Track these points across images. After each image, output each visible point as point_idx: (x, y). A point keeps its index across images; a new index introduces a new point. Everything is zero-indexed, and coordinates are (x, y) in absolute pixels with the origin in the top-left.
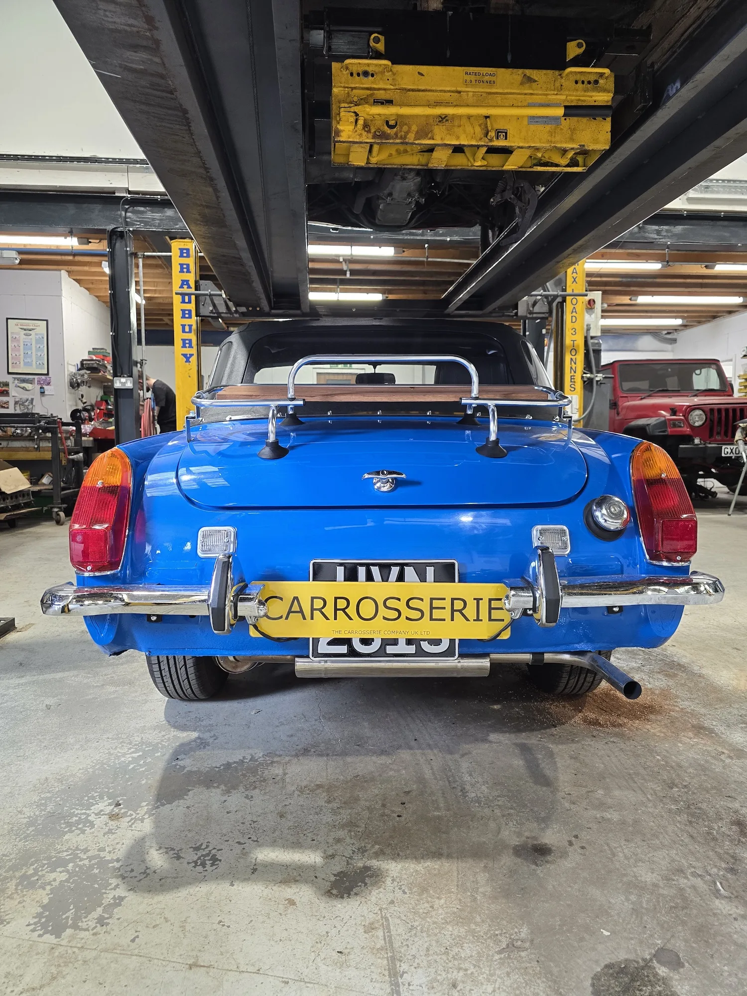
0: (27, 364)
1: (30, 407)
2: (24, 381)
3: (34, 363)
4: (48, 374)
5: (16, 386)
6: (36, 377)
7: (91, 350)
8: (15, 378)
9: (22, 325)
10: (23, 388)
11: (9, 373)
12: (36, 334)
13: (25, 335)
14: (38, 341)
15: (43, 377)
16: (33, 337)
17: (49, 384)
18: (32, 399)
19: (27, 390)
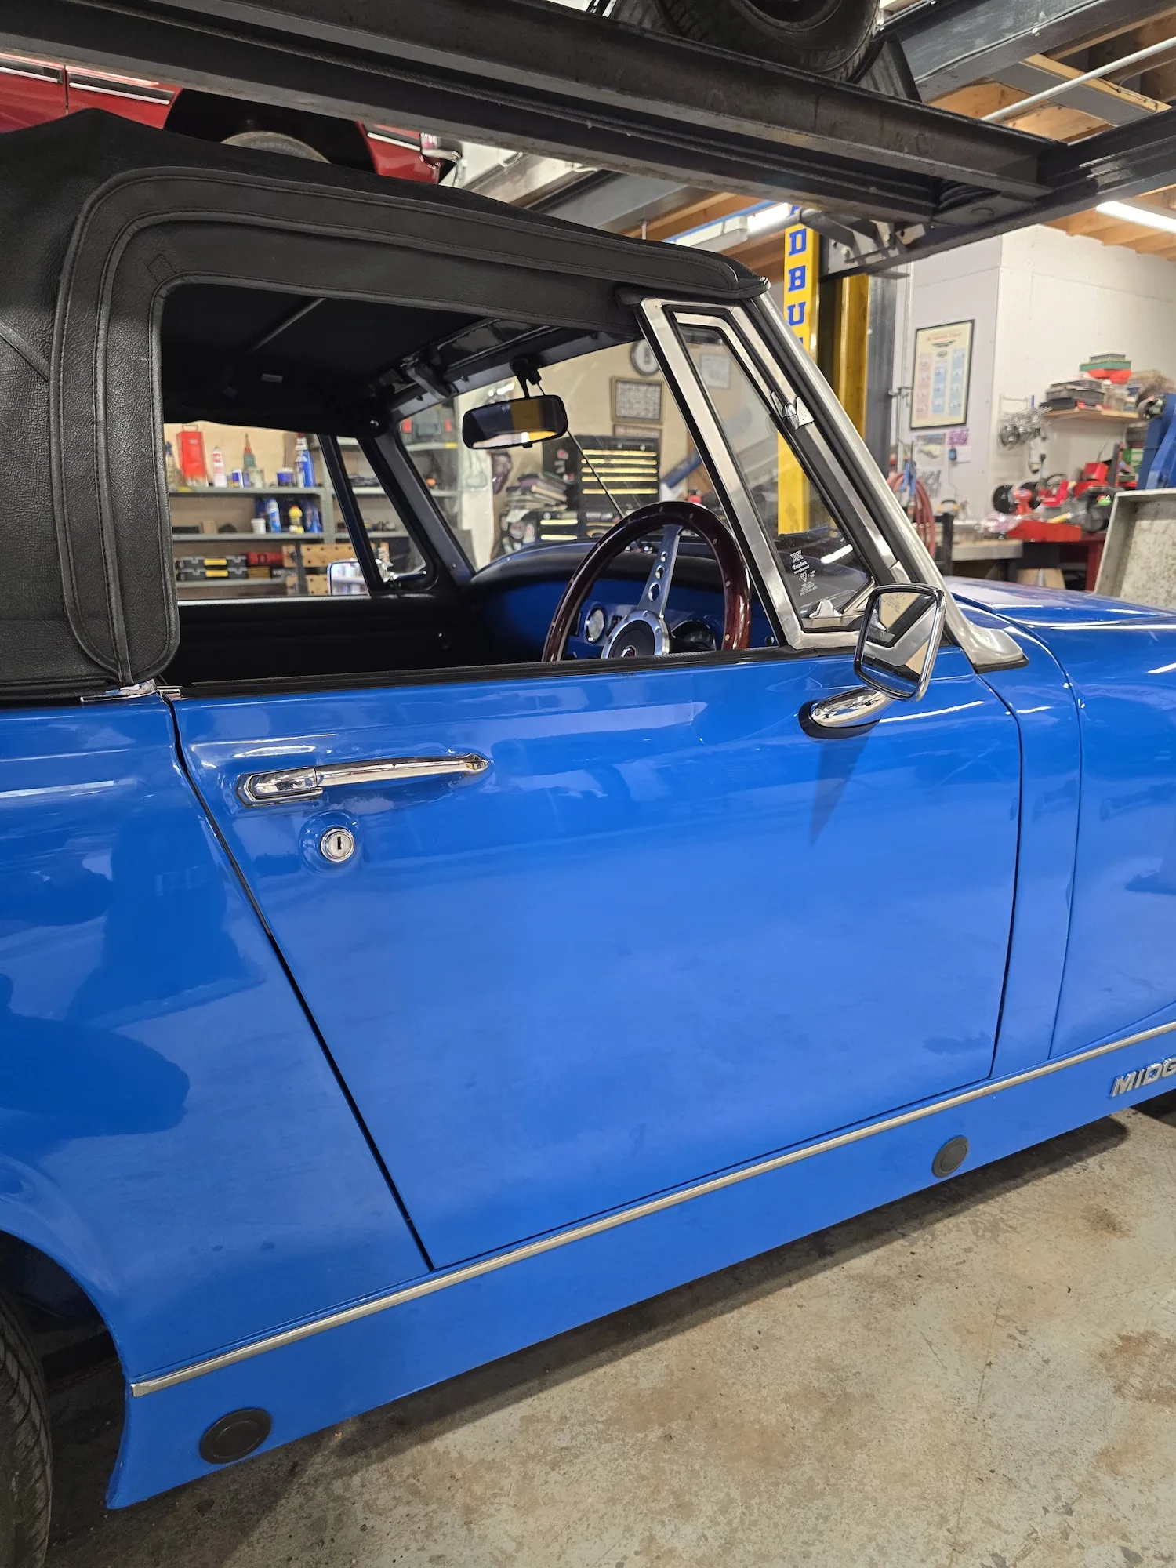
0: (938, 409)
1: (935, 487)
2: (930, 440)
3: (947, 406)
4: (964, 424)
5: (921, 451)
6: (947, 431)
7: (1087, 361)
8: (918, 437)
9: (936, 338)
10: (930, 454)
11: (913, 429)
12: (955, 351)
13: (941, 355)
14: (956, 364)
15: (958, 430)
16: (949, 357)
17: (964, 442)
18: (939, 472)
19: (933, 457)
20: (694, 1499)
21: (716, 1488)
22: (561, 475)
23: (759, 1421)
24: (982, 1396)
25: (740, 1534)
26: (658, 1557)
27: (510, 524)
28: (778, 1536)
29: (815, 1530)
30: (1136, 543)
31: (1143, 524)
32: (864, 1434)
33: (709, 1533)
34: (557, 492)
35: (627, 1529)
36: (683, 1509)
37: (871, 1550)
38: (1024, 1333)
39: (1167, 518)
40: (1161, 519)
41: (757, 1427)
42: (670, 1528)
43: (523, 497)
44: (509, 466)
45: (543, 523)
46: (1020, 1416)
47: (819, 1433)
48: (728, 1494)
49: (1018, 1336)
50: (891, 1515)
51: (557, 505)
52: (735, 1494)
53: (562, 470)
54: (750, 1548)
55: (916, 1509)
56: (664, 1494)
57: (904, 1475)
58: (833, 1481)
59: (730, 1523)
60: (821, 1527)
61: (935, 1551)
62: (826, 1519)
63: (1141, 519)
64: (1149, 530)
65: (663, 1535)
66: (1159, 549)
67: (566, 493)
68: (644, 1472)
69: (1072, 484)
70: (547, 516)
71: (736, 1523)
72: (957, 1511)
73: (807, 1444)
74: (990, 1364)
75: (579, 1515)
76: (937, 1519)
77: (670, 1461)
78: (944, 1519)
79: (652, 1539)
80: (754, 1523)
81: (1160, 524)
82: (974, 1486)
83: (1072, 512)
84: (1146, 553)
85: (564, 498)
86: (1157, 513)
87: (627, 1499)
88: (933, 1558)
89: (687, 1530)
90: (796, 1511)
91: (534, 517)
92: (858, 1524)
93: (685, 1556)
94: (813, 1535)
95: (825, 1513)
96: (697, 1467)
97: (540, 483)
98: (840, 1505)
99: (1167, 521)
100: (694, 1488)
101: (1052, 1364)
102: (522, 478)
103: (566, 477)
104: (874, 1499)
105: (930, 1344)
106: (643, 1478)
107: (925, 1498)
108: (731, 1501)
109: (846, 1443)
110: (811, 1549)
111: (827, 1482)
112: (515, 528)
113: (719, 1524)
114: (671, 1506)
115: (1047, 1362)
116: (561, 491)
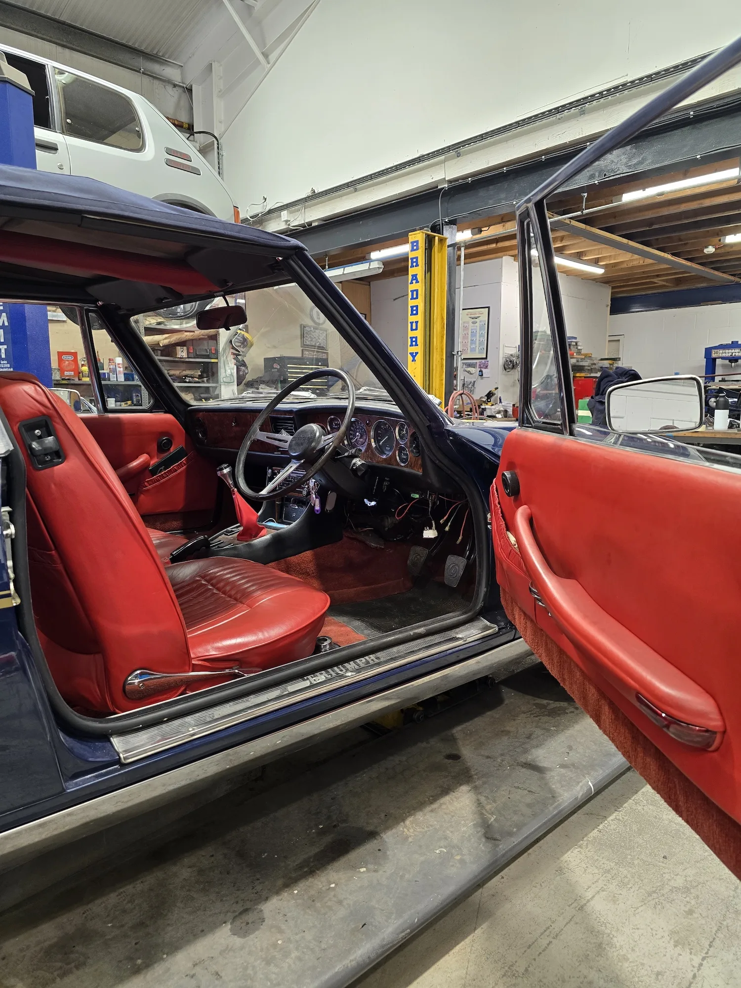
0: (473, 350)
1: (472, 389)
2: (469, 365)
3: (477, 348)
4: (486, 358)
6: (478, 361)
8: (466, 364)
9: (471, 314)
10: (468, 372)
11: (463, 359)
12: (481, 322)
13: (473, 323)
14: (481, 328)
15: (483, 361)
16: (477, 324)
17: (486, 367)
18: (474, 382)
19: (471, 374)
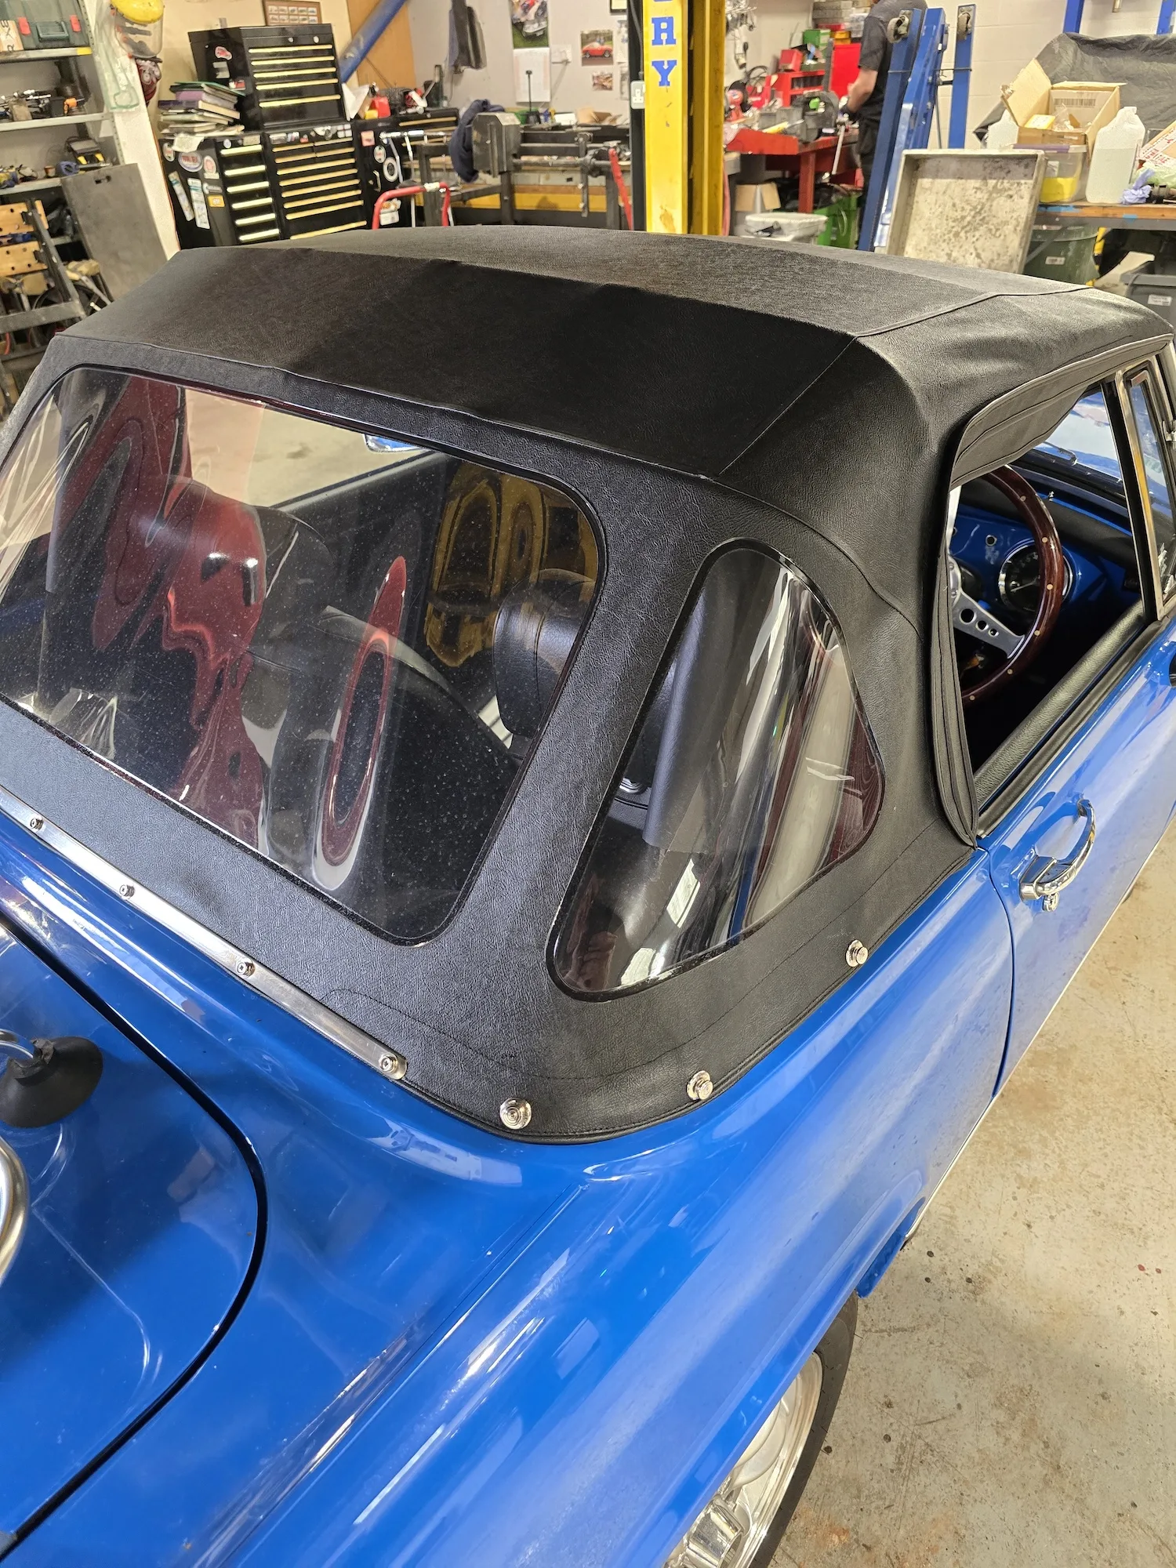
20: (1024, 1145)
21: (1032, 1134)
22: (225, 82)
23: (1025, 1084)
24: (1133, 1026)
25: (1064, 1157)
26: (1031, 1186)
27: (177, 154)
28: (1084, 1150)
29: (1100, 1139)
30: (917, 202)
31: (924, 182)
32: (1087, 1072)
33: (1048, 1162)
34: (229, 109)
35: (1003, 1176)
36: (1024, 1153)
37: (1136, 1140)
38: (1130, 976)
39: (947, 177)
40: (942, 178)
41: (1026, 1088)
42: (1025, 1166)
43: (187, 117)
44: (157, 74)
45: (224, 152)
46: (1159, 1032)
47: (1062, 1080)
48: (1040, 1135)
49: (1127, 978)
50: (1132, 1115)
51: (230, 125)
52: (1045, 1133)
53: (224, 74)
54: (1074, 1162)
55: (1142, 1107)
56: (1006, 1147)
57: (1124, 1090)
58: (1090, 1107)
59: (1054, 1152)
60: (1102, 1136)
61: (1166, 1129)
62: (1101, 1130)
63: (923, 177)
64: (930, 189)
65: (1023, 1171)
66: (940, 210)
67: (237, 107)
68: (985, 1138)
69: (774, 78)
70: (227, 143)
71: (1057, 1150)
72: (1163, 1102)
73: (1061, 1088)
74: (1124, 1003)
75: (970, 1178)
76: (1156, 1110)
77: (995, 1126)
78: (1160, 1109)
79: (1019, 1176)
80: (1066, 1147)
81: (941, 183)
82: (1163, 1083)
83: (788, 120)
84: (927, 214)
85: (237, 115)
86: (938, 171)
87: (988, 1158)
88: (1168, 1133)
89: (1034, 1165)
90: (1083, 1131)
91: (211, 145)
92: (1120, 1127)
93: (1045, 1180)
94: (1101, 1144)
95: (1099, 1127)
96: (1012, 1124)
97: (204, 96)
98: (1103, 1119)
99: (949, 180)
100: (1021, 1138)
101: (1156, 992)
102: (175, 89)
103: (232, 85)
104: (1118, 1110)
105: (1083, 999)
106: (987, 1143)
107: (1142, 1100)
108: (1045, 1139)
109: (1080, 1081)
110: (1105, 1151)
111: (1087, 1108)
112: (187, 158)
113: (1048, 1155)
114: (1015, 1154)
115: (1153, 991)
116: (232, 106)
